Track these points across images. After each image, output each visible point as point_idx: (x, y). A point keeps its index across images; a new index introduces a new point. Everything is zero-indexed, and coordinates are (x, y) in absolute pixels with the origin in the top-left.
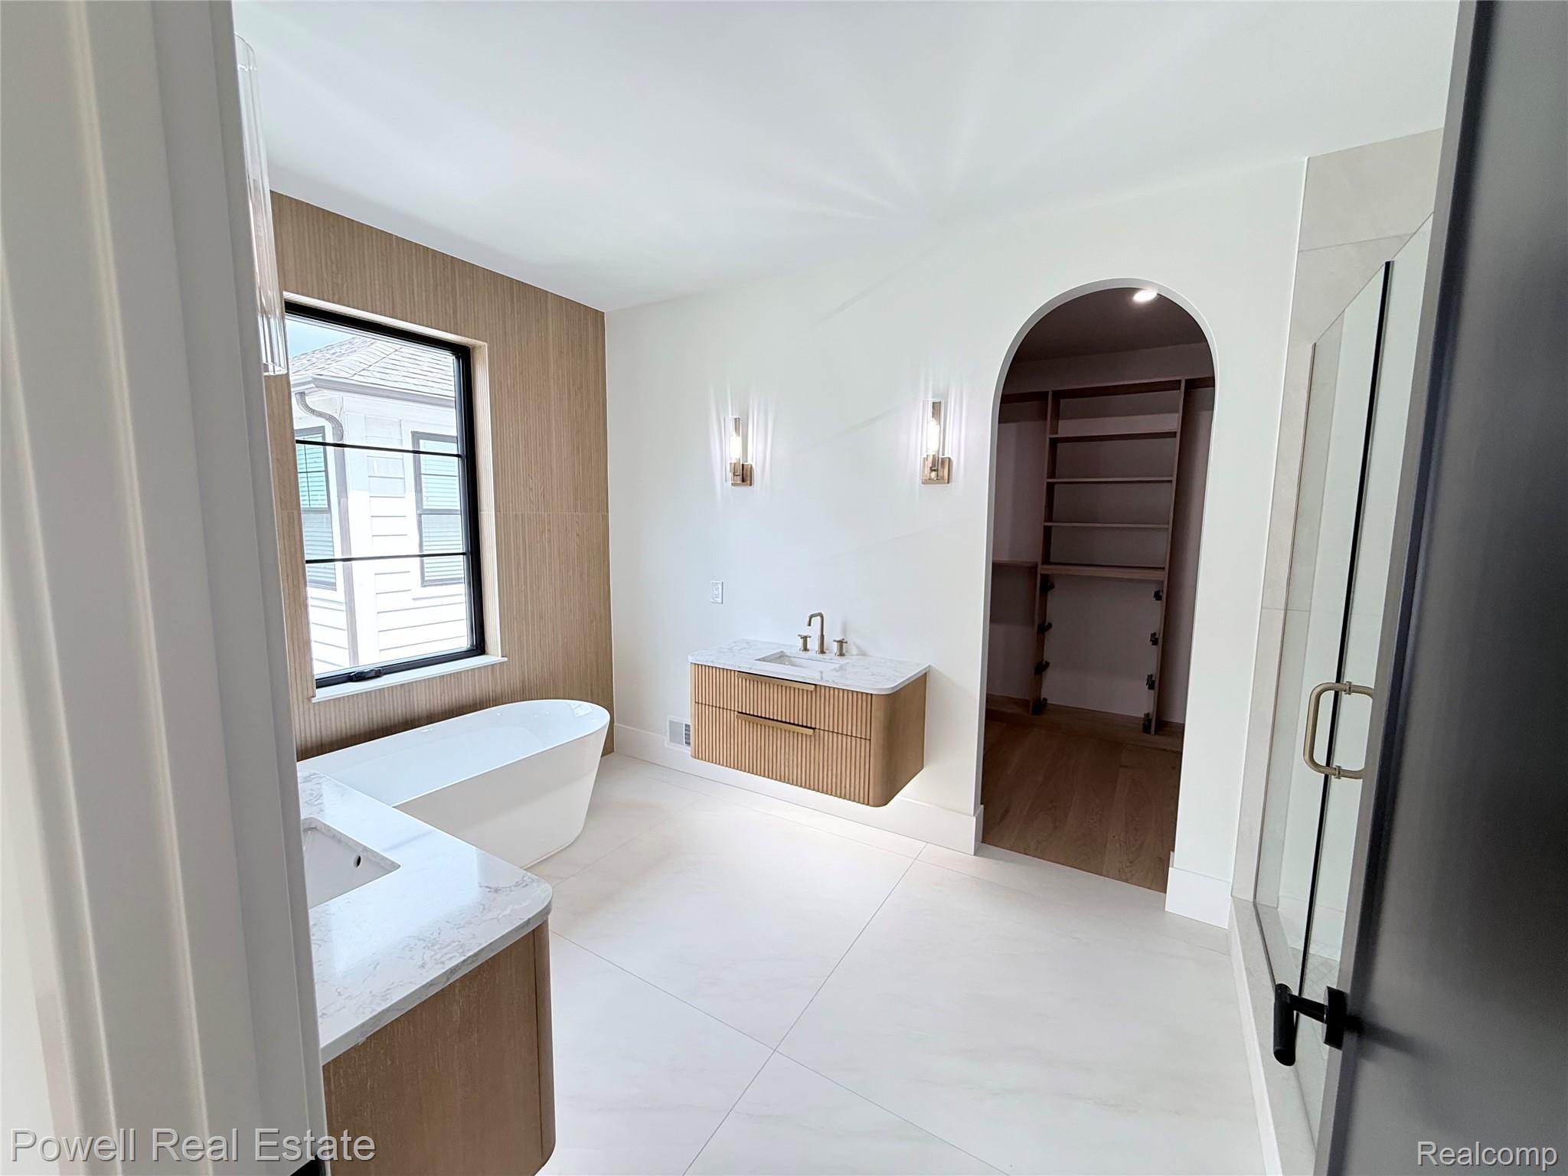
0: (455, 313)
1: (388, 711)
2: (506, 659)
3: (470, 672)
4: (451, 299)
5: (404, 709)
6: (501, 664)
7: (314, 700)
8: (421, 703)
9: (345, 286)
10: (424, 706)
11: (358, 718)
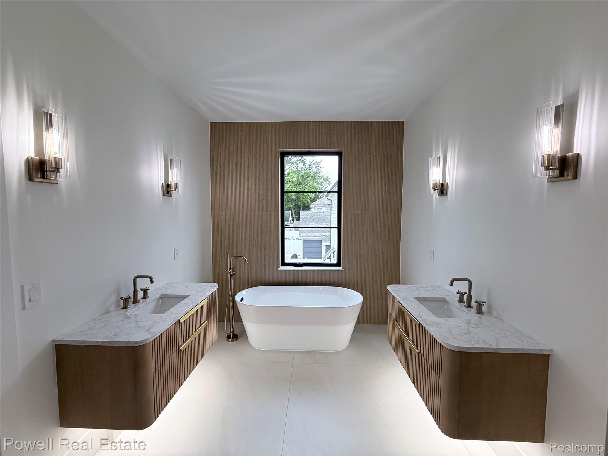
0: (331, 141)
1: (299, 278)
2: (343, 270)
3: (329, 272)
4: (330, 137)
5: (305, 279)
6: (342, 271)
7: (278, 269)
8: (311, 278)
9: (296, 143)
10: (311, 279)
11: (290, 278)
